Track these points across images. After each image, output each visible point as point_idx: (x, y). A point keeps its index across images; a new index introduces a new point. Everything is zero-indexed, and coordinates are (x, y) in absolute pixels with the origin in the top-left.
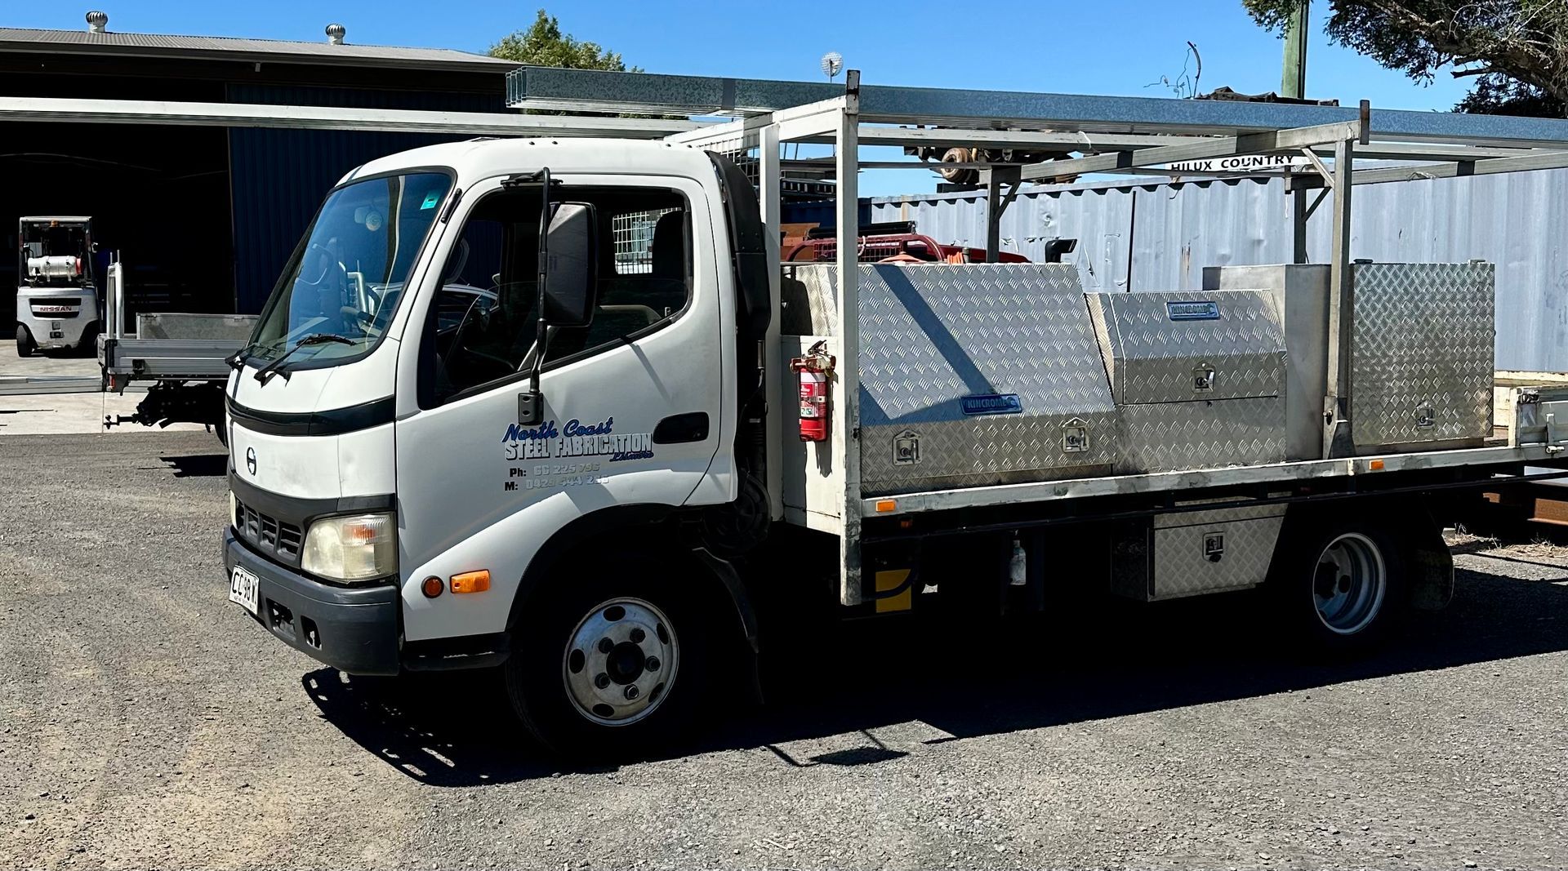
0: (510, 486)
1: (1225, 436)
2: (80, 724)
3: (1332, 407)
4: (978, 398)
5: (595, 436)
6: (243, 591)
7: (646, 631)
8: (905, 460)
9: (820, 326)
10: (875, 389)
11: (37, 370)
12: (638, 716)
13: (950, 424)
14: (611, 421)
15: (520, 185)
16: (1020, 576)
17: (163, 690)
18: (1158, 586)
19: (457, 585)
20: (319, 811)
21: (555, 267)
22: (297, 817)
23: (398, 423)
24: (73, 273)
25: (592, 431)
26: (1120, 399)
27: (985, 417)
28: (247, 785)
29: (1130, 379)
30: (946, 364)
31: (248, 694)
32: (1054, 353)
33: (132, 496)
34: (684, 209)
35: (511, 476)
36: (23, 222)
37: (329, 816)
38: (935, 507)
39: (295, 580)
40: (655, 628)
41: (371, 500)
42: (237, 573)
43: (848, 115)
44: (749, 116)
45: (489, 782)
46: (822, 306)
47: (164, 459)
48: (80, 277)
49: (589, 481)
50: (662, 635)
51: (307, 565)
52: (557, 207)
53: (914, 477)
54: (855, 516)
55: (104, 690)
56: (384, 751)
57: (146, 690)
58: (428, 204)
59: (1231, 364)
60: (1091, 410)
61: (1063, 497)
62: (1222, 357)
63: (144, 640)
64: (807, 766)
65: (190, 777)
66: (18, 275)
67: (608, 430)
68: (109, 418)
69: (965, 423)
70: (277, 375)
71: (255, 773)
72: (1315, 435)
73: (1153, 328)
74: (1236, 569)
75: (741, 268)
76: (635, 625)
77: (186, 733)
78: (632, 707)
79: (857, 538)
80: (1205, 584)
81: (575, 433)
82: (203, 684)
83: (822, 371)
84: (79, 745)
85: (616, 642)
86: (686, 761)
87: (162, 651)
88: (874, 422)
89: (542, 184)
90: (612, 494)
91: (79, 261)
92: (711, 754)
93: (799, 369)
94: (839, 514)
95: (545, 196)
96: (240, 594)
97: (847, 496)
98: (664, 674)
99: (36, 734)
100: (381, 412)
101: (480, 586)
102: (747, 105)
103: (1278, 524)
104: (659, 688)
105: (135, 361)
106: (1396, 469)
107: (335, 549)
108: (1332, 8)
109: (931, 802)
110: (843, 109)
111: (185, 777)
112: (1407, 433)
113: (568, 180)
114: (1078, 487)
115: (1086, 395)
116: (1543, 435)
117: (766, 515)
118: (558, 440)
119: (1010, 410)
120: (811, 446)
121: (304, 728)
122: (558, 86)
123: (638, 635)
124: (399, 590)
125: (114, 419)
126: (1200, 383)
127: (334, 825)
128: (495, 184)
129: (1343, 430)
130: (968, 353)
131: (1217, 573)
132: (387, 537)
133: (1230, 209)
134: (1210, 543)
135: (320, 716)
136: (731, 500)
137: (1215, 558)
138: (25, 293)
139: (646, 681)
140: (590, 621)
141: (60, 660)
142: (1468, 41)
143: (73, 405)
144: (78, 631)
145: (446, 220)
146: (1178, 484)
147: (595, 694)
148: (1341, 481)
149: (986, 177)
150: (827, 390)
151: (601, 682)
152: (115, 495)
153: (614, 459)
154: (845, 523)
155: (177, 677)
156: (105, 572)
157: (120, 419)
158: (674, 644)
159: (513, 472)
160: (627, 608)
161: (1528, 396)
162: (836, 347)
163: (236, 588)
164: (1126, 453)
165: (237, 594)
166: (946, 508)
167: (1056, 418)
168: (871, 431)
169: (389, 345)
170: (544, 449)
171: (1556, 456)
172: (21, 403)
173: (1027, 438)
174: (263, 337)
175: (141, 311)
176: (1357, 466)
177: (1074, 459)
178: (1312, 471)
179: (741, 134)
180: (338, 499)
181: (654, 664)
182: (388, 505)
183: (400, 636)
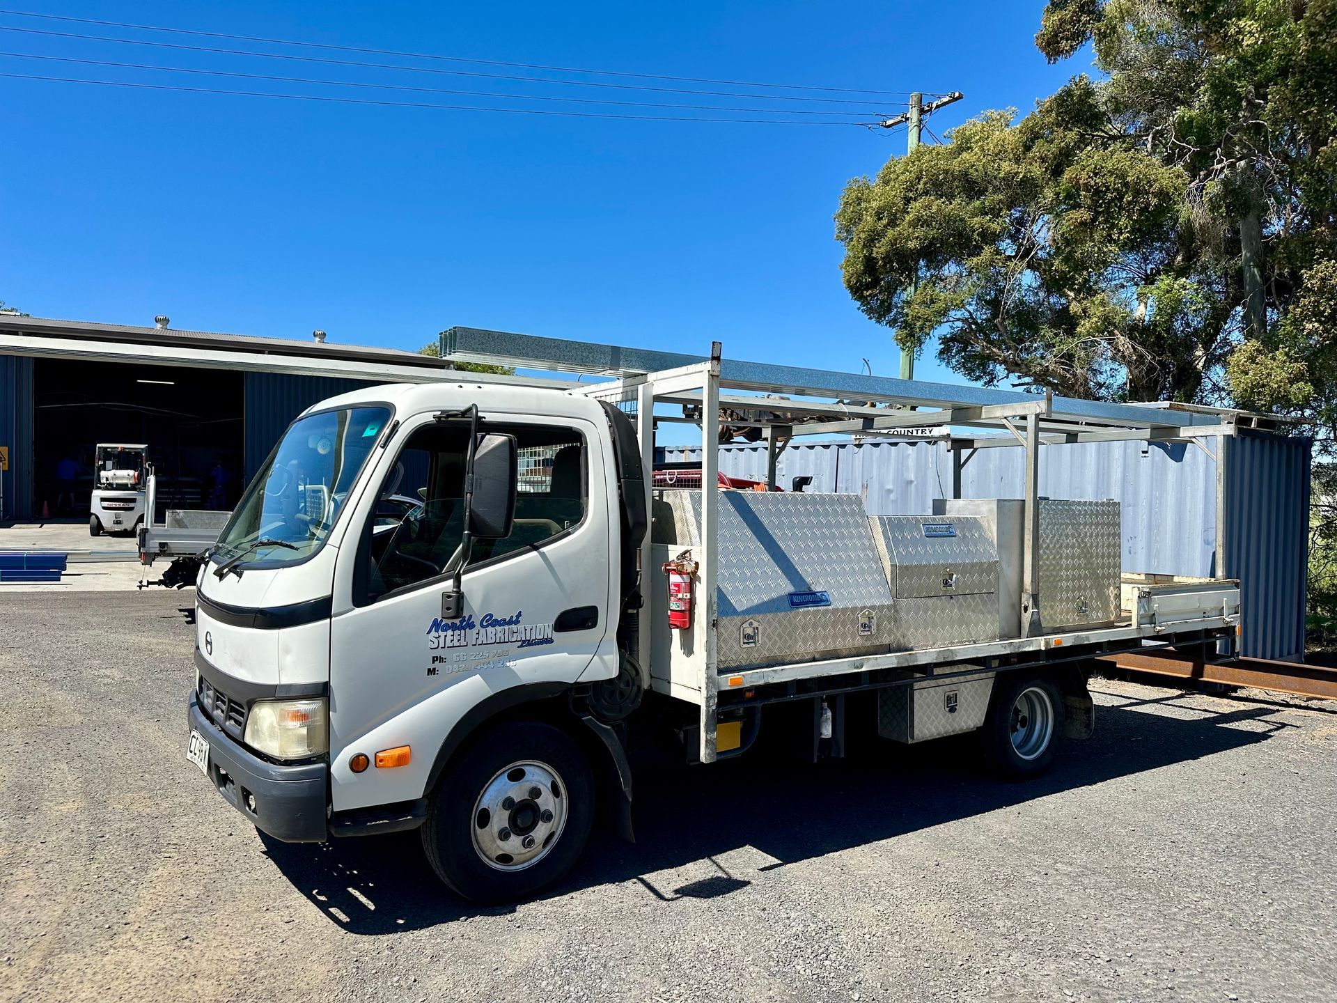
0: (431, 671)
1: (962, 621)
2: (51, 865)
3: (1026, 600)
4: (800, 594)
5: (506, 627)
6: (197, 752)
7: (542, 788)
8: (748, 643)
9: (683, 537)
10: (727, 588)
11: (102, 545)
12: (533, 861)
13: (781, 615)
14: (520, 614)
15: (450, 419)
16: (827, 731)
17: (133, 825)
18: (916, 732)
19: (381, 761)
20: (249, 969)
21: (480, 487)
22: (227, 977)
23: (333, 619)
24: (132, 481)
25: (503, 622)
26: (896, 596)
27: (806, 609)
28: (187, 938)
29: (901, 580)
30: (777, 569)
31: (205, 830)
32: (850, 560)
33: (151, 639)
34: (581, 444)
35: (433, 662)
36: (99, 448)
37: (257, 976)
38: (771, 681)
39: (238, 752)
40: (549, 785)
41: (306, 688)
42: (194, 736)
43: (712, 376)
44: (627, 376)
45: (405, 928)
46: (685, 522)
47: (180, 610)
48: (136, 484)
49: (500, 665)
50: (555, 790)
51: (248, 740)
52: (483, 437)
53: (755, 657)
54: (713, 690)
55: (82, 827)
56: (314, 892)
57: (118, 825)
58: (369, 432)
59: (966, 569)
60: (877, 603)
61: (860, 670)
62: (960, 564)
63: (129, 772)
64: (672, 900)
65: (136, 928)
66: (92, 482)
67: (517, 622)
68: (141, 582)
69: (792, 614)
70: (231, 574)
71: (196, 920)
72: (1015, 620)
73: (914, 542)
74: (965, 718)
75: (626, 491)
76: (533, 785)
77: (144, 873)
78: (528, 854)
79: (714, 708)
80: (946, 729)
81: (490, 624)
82: (169, 818)
83: (688, 574)
84: (44, 891)
85: (517, 800)
86: (572, 898)
87: (141, 783)
88: (727, 615)
89: (471, 419)
90: (518, 674)
91: (136, 473)
92: (592, 889)
93: (669, 571)
94: (700, 688)
95: (473, 427)
96: (195, 754)
97: (707, 674)
98: (555, 824)
99: (6, 878)
100: (319, 610)
101: (402, 761)
102: (629, 367)
103: (991, 683)
104: (552, 835)
105: (160, 544)
106: (1069, 645)
107: (272, 727)
108: (940, 344)
109: (784, 941)
110: (709, 371)
111: (132, 928)
112: (1073, 619)
113: (490, 418)
114: (871, 662)
115: (873, 591)
116: (1152, 619)
117: (639, 687)
118: (475, 631)
119: (822, 604)
120: (676, 633)
121: (247, 866)
122: (483, 343)
123: (536, 792)
124: (329, 767)
125: (145, 583)
126: (946, 583)
127: (261, 988)
128: (429, 418)
129: (1035, 617)
130: (791, 560)
131: (953, 720)
132: (319, 720)
133: (893, 461)
134: (949, 698)
135: (263, 853)
136: (614, 676)
137: (952, 710)
138: (97, 494)
139: (541, 831)
140: (495, 783)
141: (54, 793)
142: (1026, 365)
143: (123, 570)
144: (77, 763)
145: (384, 446)
146: (936, 658)
147: (498, 846)
148: (1036, 654)
149: (767, 433)
150: (691, 589)
151: (504, 835)
152: (139, 638)
153: (521, 646)
154: (705, 696)
155: (148, 810)
156: (115, 705)
157: (149, 583)
158: (564, 797)
159: (435, 659)
160: (526, 769)
161: (1145, 592)
162: (700, 554)
163: (192, 749)
164: (898, 635)
165: (193, 754)
166: (779, 681)
167: (854, 610)
168: (725, 621)
169: (328, 552)
170: (463, 638)
171: (1160, 634)
172: (86, 568)
173: (834, 625)
174: (231, 537)
175: (169, 508)
176: (1047, 643)
177: (866, 640)
178: (1019, 647)
179: (620, 390)
180: (276, 686)
181: (548, 817)
182: (322, 692)
183: (328, 806)
